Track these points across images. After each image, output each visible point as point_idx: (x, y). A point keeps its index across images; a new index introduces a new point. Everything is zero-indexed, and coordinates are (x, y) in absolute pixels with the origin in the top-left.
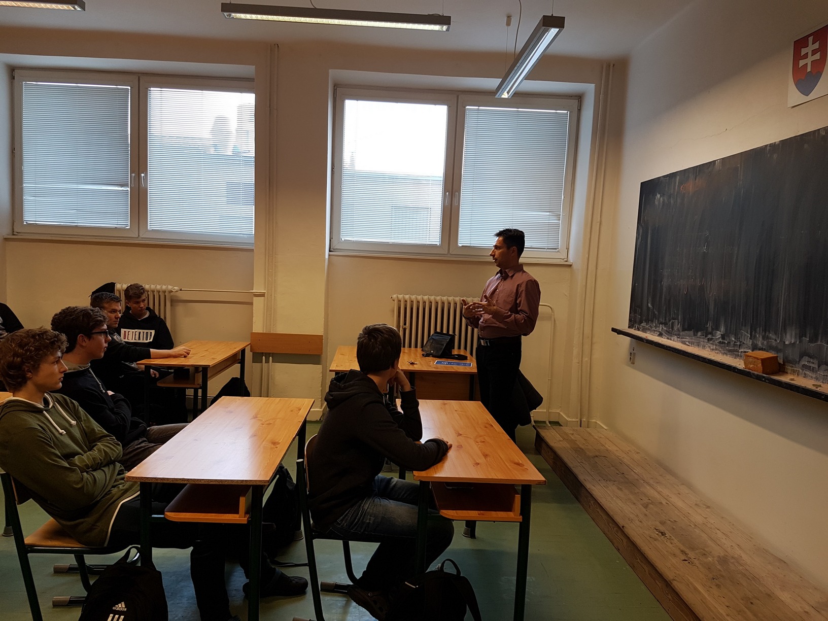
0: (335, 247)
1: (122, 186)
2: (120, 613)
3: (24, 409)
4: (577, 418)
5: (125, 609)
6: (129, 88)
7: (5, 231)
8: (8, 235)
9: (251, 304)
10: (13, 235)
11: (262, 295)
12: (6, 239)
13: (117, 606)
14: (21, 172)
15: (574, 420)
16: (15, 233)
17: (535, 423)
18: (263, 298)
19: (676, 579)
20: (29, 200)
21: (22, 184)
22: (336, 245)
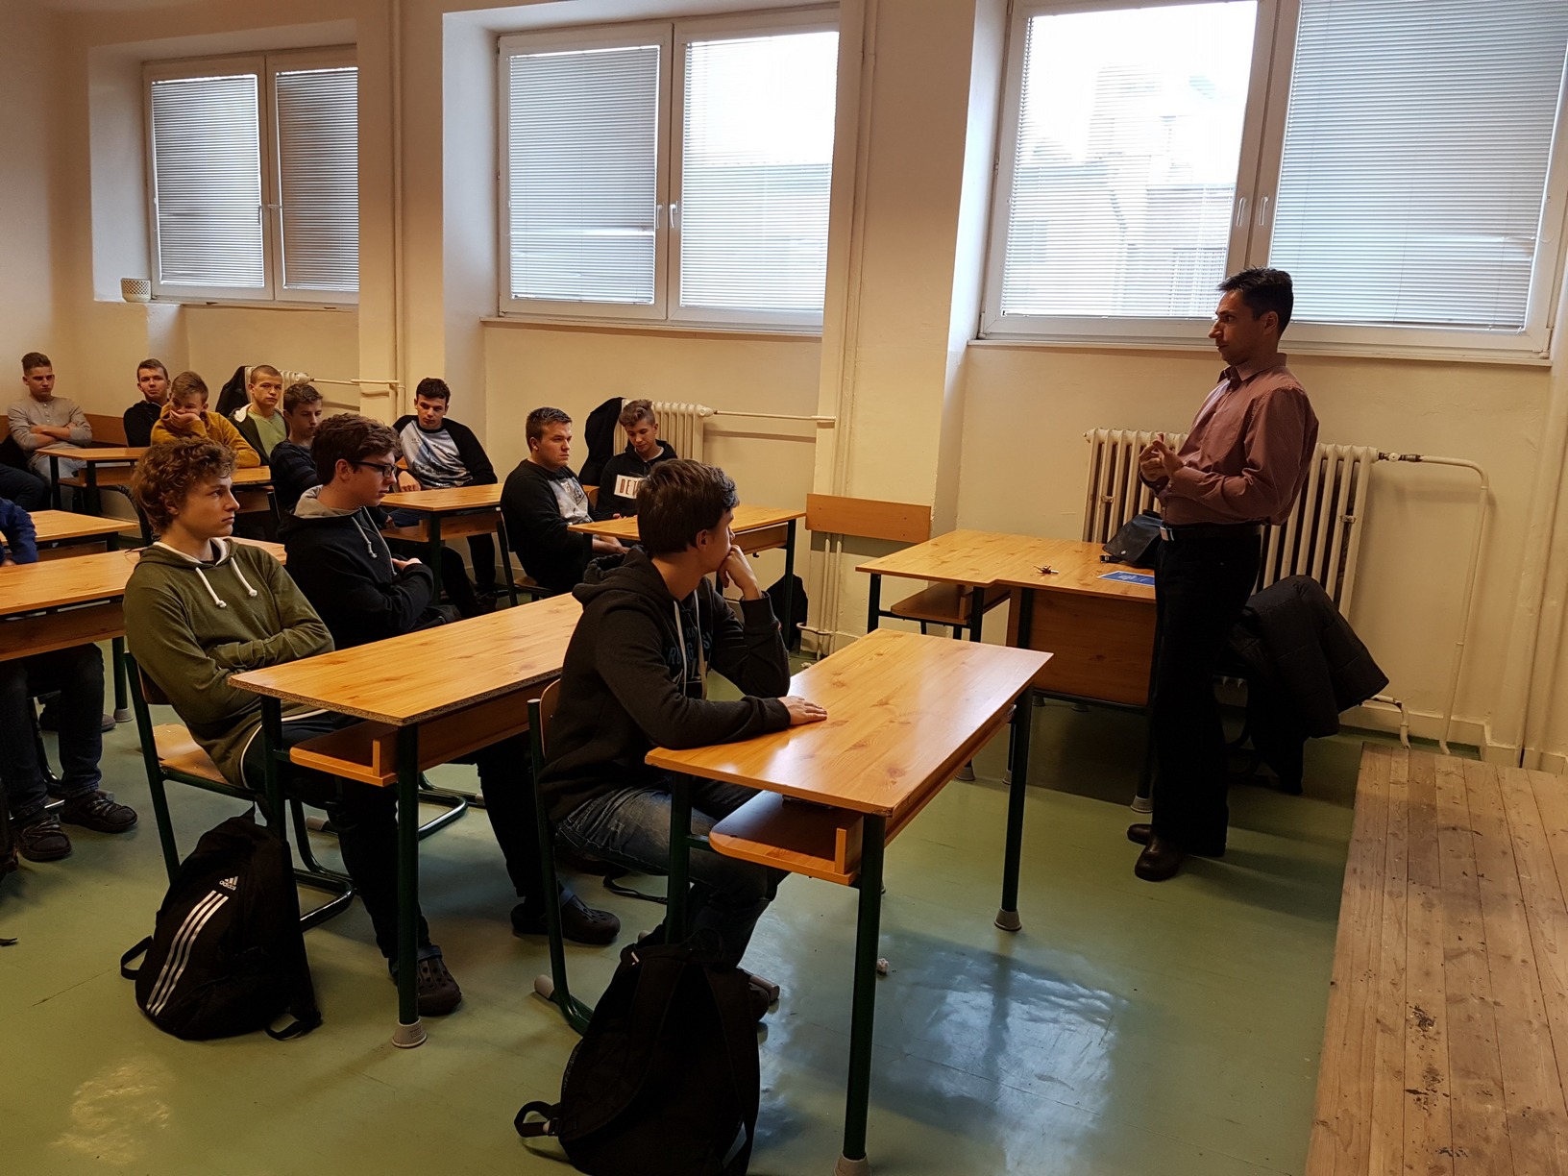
0: (989, 331)
1: (644, 228)
2: (225, 891)
3: (162, 560)
4: (1514, 744)
5: (234, 889)
6: (658, 47)
7: (485, 310)
8: (490, 316)
9: (813, 440)
10: (499, 316)
11: (831, 425)
12: (485, 323)
13: (227, 880)
14: (508, 209)
15: (1504, 746)
16: (501, 314)
17: (1410, 741)
18: (832, 430)
19: (1334, 1124)
20: (519, 258)
21: (509, 232)
22: (989, 326)
